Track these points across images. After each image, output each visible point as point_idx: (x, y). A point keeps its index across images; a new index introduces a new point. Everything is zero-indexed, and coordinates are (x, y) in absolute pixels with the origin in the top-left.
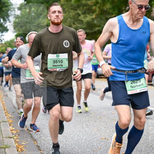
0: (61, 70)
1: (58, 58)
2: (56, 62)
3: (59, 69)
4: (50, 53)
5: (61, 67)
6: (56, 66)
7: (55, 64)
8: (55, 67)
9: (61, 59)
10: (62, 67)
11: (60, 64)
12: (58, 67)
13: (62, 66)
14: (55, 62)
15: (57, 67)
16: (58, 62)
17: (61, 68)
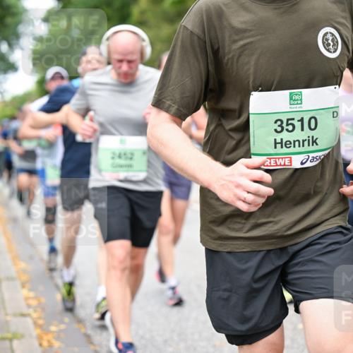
0: (308, 164)
1: (297, 108)
2: (290, 128)
3: (302, 157)
4: (256, 90)
5: (312, 148)
6: (287, 144)
7: (285, 136)
8: (285, 150)
9: (312, 114)
10: (315, 147)
11: (307, 134)
12: (297, 149)
13: (314, 142)
14: (283, 125)
15: (292, 150)
16: (298, 125)
17: (311, 155)
